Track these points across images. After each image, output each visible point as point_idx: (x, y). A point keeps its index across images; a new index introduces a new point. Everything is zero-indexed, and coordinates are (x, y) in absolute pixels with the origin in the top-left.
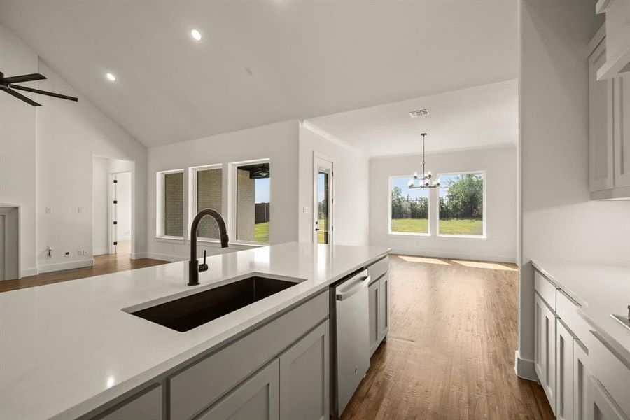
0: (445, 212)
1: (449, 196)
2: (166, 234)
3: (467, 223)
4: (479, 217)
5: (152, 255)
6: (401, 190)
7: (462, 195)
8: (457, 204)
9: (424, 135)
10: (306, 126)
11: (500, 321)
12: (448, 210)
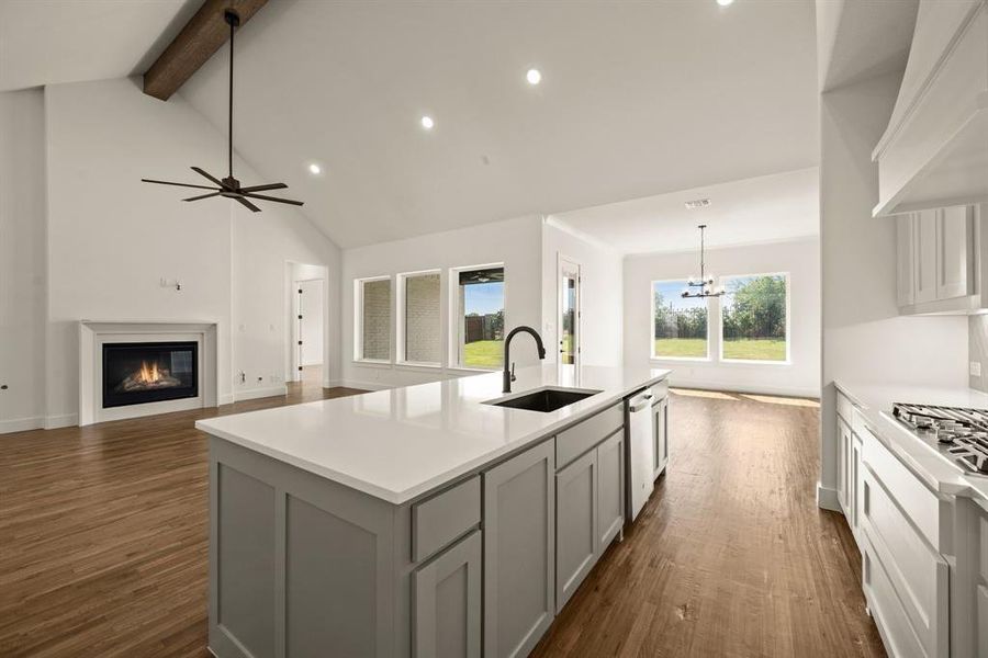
0: (731, 329)
1: (736, 306)
2: (364, 357)
3: (764, 344)
4: (781, 336)
5: (348, 383)
6: (662, 297)
7: (756, 304)
8: (748, 317)
9: (702, 227)
10: (550, 222)
11: (804, 461)
12: (735, 327)
